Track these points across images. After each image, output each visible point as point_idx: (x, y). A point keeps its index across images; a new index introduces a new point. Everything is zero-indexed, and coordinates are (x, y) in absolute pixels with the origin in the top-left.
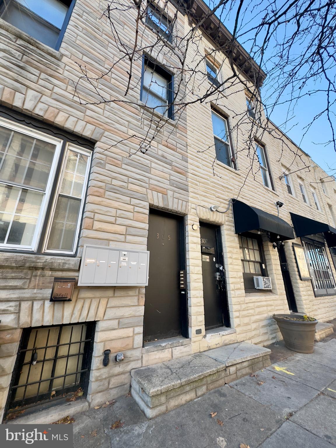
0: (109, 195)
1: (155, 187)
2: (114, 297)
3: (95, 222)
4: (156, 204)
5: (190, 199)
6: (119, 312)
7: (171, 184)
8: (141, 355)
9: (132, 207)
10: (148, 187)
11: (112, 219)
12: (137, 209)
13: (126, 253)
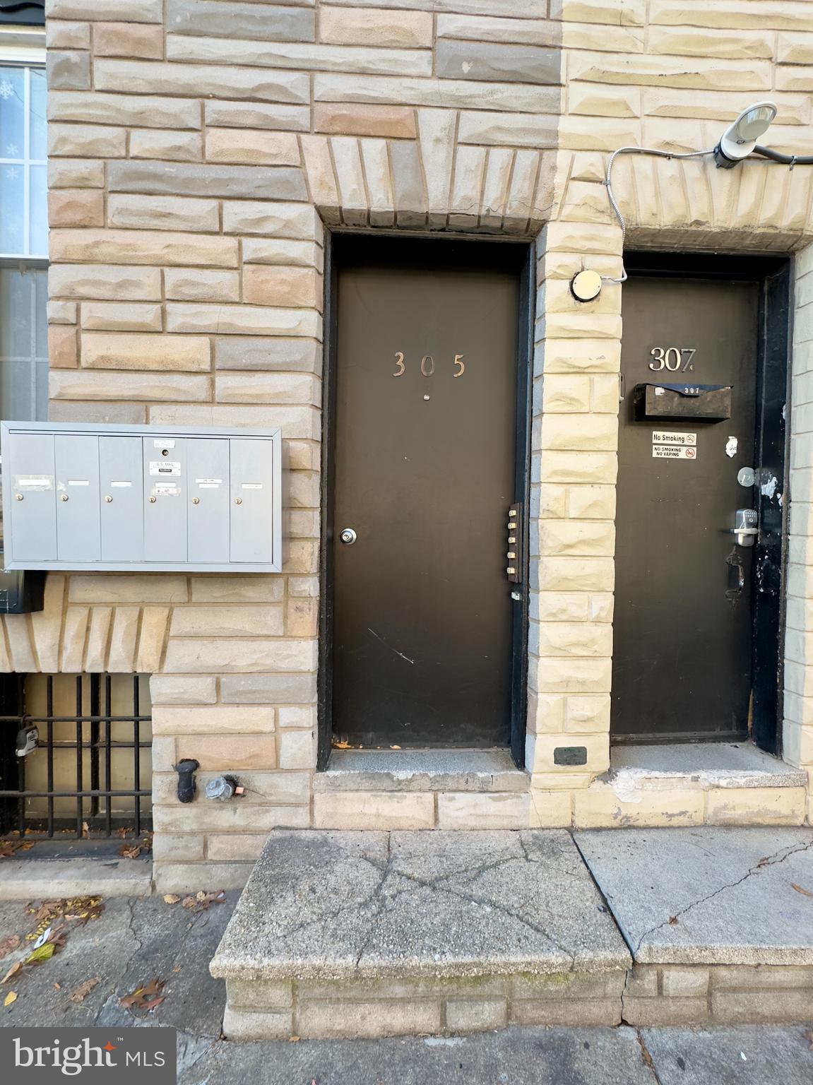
0: (121, 212)
1: (344, 110)
2: (189, 602)
3: (85, 337)
4: (352, 199)
5: (566, 125)
6: (216, 655)
7: (441, 69)
8: (308, 794)
9: (231, 242)
10: (305, 123)
11: (149, 315)
12: (253, 248)
13: (169, 444)
